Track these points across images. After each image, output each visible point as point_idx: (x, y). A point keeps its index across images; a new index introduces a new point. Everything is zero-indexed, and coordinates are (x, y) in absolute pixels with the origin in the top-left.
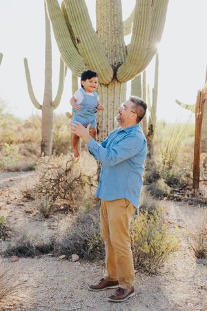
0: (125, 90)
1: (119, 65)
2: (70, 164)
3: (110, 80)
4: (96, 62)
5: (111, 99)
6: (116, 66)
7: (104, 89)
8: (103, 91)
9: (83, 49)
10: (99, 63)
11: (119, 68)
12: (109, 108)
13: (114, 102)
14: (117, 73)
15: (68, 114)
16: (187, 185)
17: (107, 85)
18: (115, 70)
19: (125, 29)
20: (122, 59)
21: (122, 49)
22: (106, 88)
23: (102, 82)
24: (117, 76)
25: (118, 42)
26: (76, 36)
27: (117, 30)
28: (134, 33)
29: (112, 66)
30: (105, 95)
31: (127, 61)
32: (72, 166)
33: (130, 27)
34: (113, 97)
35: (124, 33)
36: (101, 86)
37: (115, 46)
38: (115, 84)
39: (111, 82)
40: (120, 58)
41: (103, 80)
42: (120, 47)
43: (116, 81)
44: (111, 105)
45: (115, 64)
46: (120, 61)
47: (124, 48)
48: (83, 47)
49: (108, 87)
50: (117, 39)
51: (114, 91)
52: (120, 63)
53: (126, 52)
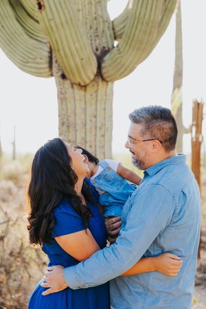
1: (105, 52)
3: (92, 77)
5: (90, 110)
6: (99, 53)
7: (79, 93)
8: (77, 97)
10: (77, 45)
11: (107, 58)
12: (88, 127)
13: (95, 117)
14: (103, 65)
17: (84, 87)
18: (100, 60)
21: (107, 25)
22: (82, 92)
23: (78, 80)
24: (104, 71)
25: (100, 13)
34: (94, 107)
36: (72, 87)
37: (96, 19)
38: (98, 86)
39: (93, 80)
40: (104, 41)
41: (81, 77)
42: (104, 22)
43: (100, 80)
44: (91, 121)
45: (97, 50)
46: (105, 45)
47: (109, 23)
48: (50, 17)
49: (85, 90)
50: (99, 8)
51: (97, 96)
52: (104, 48)
53: (113, 29)
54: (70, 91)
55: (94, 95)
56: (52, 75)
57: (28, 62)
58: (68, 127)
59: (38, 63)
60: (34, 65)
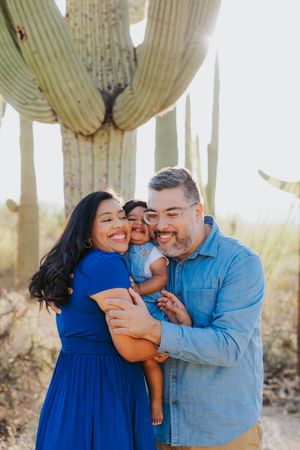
0: (133, 146)
1: (119, 90)
2: (6, 320)
3: (98, 125)
4: (63, 85)
5: (100, 167)
6: (111, 92)
7: (84, 144)
8: (82, 150)
9: (33, 53)
11: (119, 99)
13: (106, 176)
14: (115, 108)
15: (10, 203)
16: (284, 366)
17: (91, 137)
18: (110, 103)
19: (131, 10)
20: (125, 78)
21: (125, 54)
22: (88, 144)
23: (78, 129)
24: (115, 116)
25: (116, 39)
26: (16, 23)
27: (114, 11)
28: (151, 18)
29: (103, 93)
30: (86, 160)
31: (135, 81)
32: (11, 325)
33: (143, 5)
34: (104, 163)
35: (131, 17)
36: (76, 137)
37: (109, 47)
38: (109, 135)
39: (101, 128)
40: (120, 75)
41: (80, 125)
42: (121, 51)
43: (112, 128)
44: (101, 181)
45: (109, 88)
46: (121, 82)
47: (129, 52)
48: (34, 49)
49: (93, 141)
50: (114, 32)
51: (108, 149)
52: (120, 85)
53: (135, 60)
54: (74, 141)
55: (105, 147)
56: (56, 120)
57: (26, 104)
58: (72, 189)
59: (39, 105)
60: (34, 107)
